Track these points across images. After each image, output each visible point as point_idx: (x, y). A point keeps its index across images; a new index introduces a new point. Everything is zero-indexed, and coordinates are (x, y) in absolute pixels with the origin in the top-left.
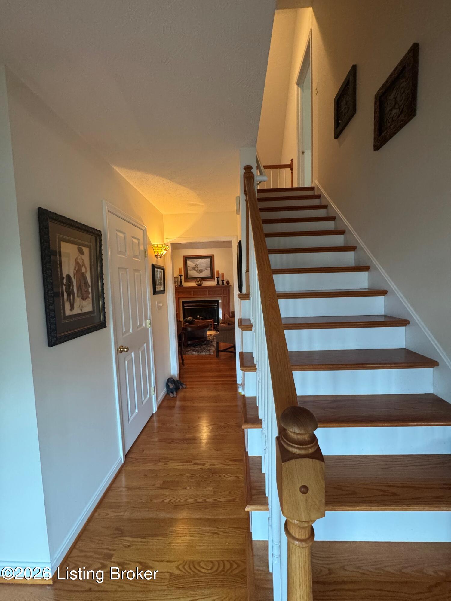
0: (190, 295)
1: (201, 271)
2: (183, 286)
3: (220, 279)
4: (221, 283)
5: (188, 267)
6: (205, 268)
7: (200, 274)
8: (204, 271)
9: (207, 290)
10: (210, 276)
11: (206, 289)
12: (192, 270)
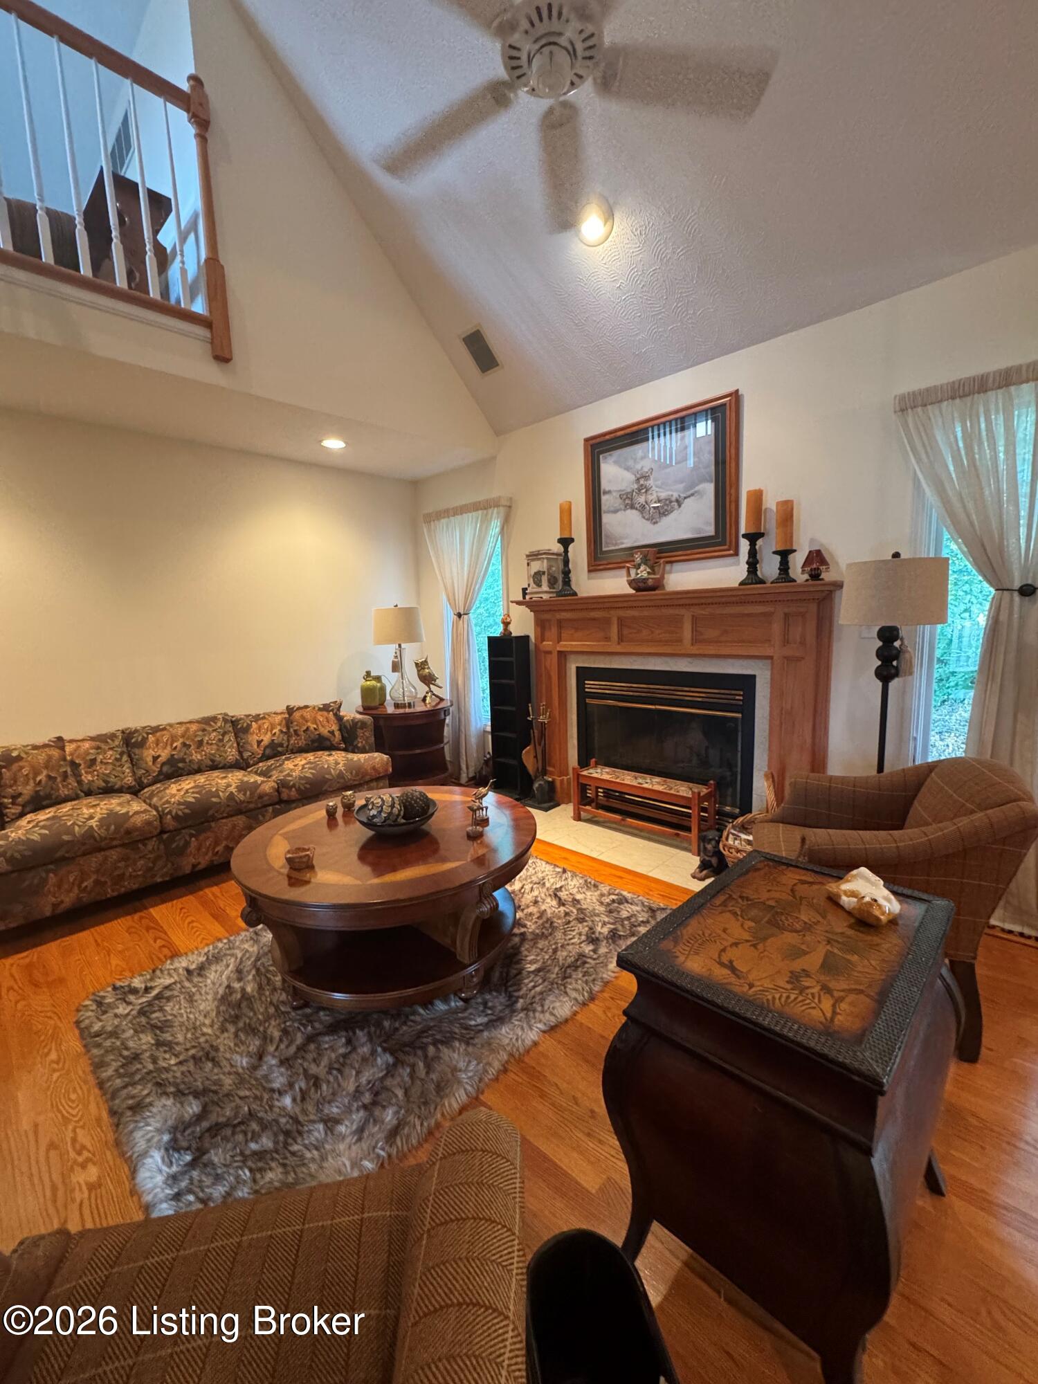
0: (607, 639)
1: (664, 509)
2: (575, 594)
3: (767, 547)
4: (769, 567)
5: (605, 493)
6: (687, 489)
8: (680, 506)
9: (687, 615)
10: (710, 530)
11: (682, 611)
12: (623, 507)
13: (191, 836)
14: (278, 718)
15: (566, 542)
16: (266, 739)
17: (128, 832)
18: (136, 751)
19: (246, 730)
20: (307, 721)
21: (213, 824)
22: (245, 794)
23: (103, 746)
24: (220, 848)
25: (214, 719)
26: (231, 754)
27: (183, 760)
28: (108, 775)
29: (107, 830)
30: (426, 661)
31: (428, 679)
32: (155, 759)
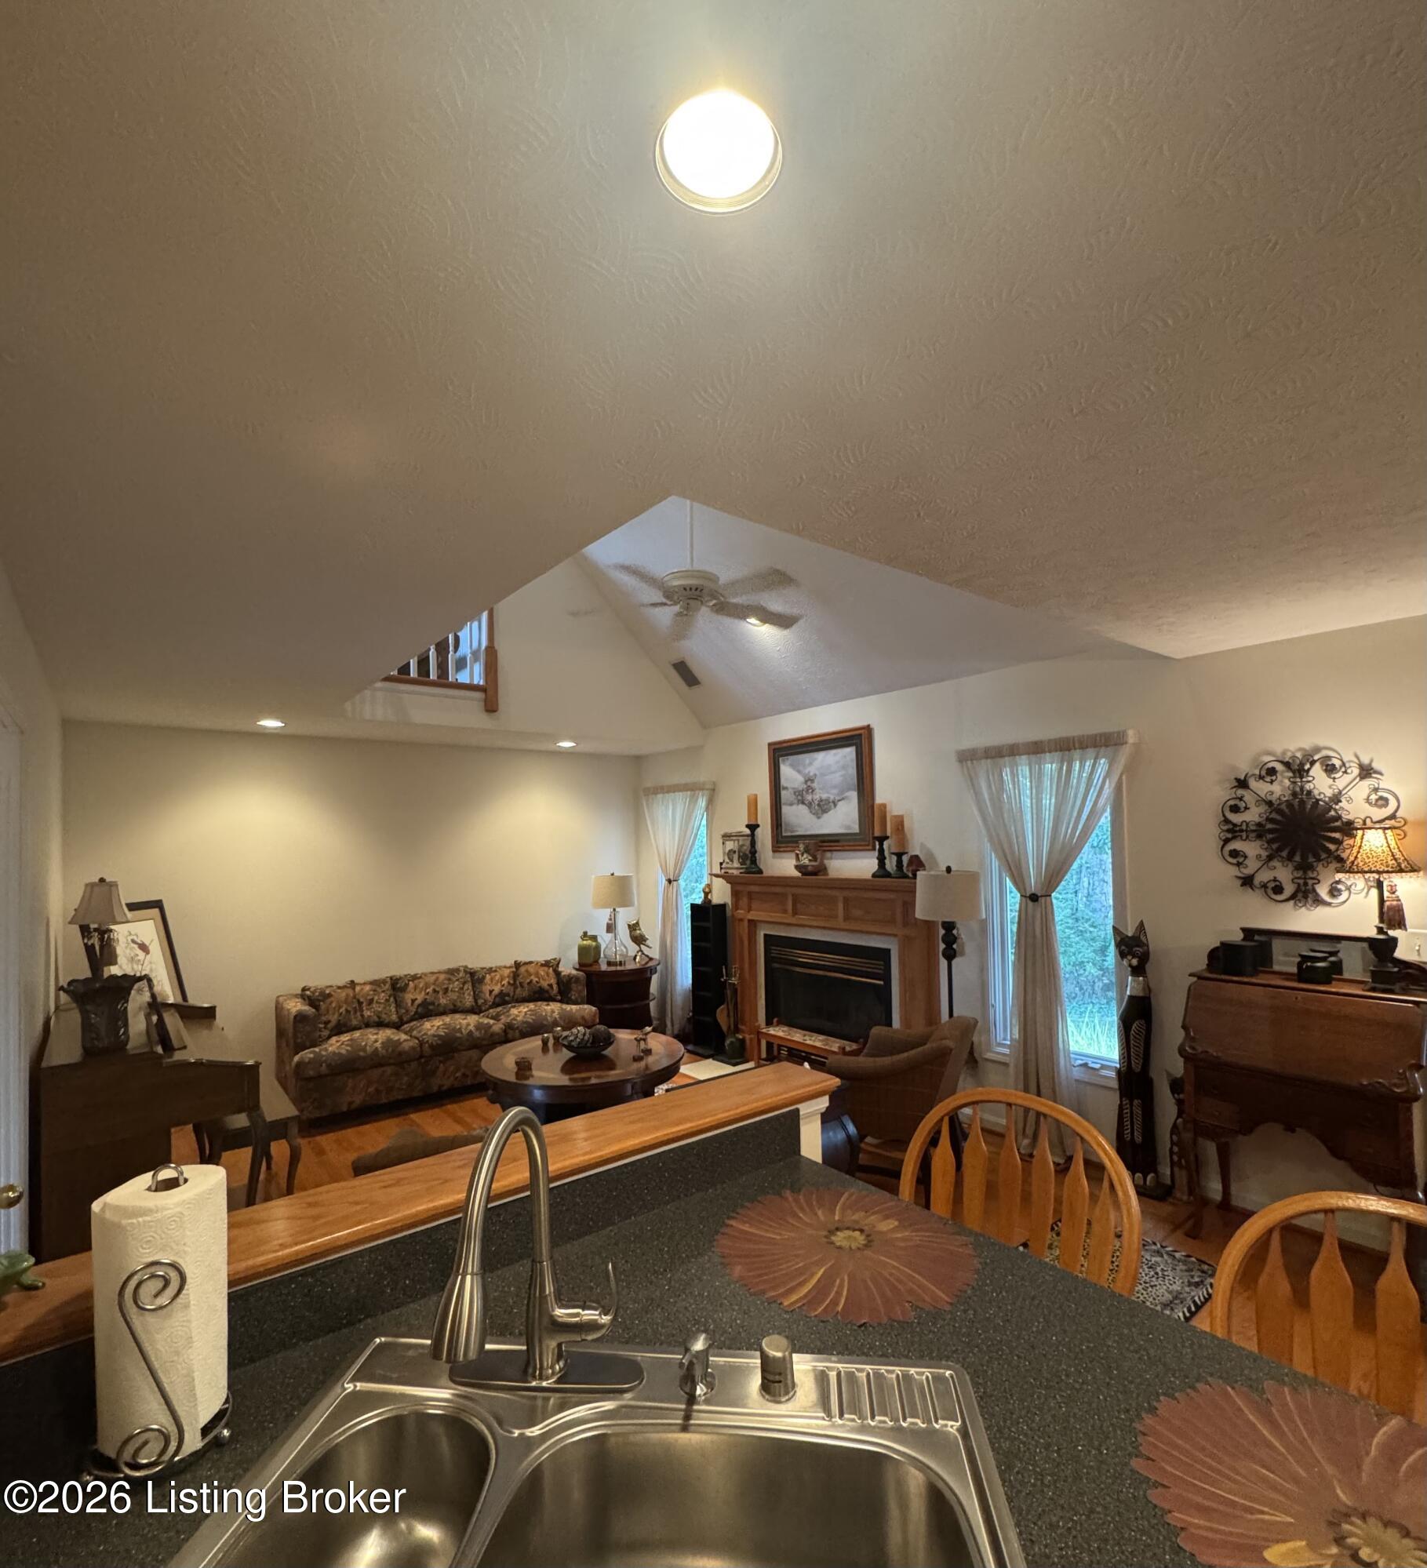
0: (785, 911)
1: (824, 807)
2: (760, 872)
3: (890, 848)
5: (784, 789)
6: (839, 794)
7: (822, 820)
8: (835, 805)
9: (839, 895)
10: (856, 829)
11: (837, 893)
12: (796, 801)
13: (440, 1062)
14: (507, 972)
15: (753, 827)
16: (497, 989)
17: (400, 1054)
18: (401, 995)
19: (481, 981)
20: (531, 975)
21: (456, 1055)
22: (480, 1033)
23: (378, 989)
24: (458, 1074)
25: (457, 970)
26: (468, 1001)
27: (433, 1003)
28: (380, 1012)
29: (387, 1051)
30: (637, 923)
31: (639, 940)
32: (413, 1001)
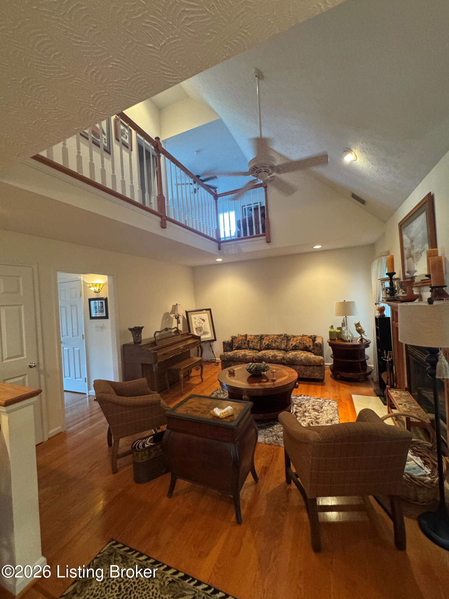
6: (422, 247)
8: (421, 256)
12: (408, 256)
14: (299, 338)
15: (391, 274)
16: (294, 344)
17: (245, 359)
18: (262, 340)
19: (289, 340)
20: (305, 340)
22: (272, 358)
23: (256, 338)
25: (281, 335)
26: (283, 346)
27: (270, 345)
28: (255, 345)
29: (242, 357)
30: (359, 323)
31: (360, 331)
32: (265, 343)
